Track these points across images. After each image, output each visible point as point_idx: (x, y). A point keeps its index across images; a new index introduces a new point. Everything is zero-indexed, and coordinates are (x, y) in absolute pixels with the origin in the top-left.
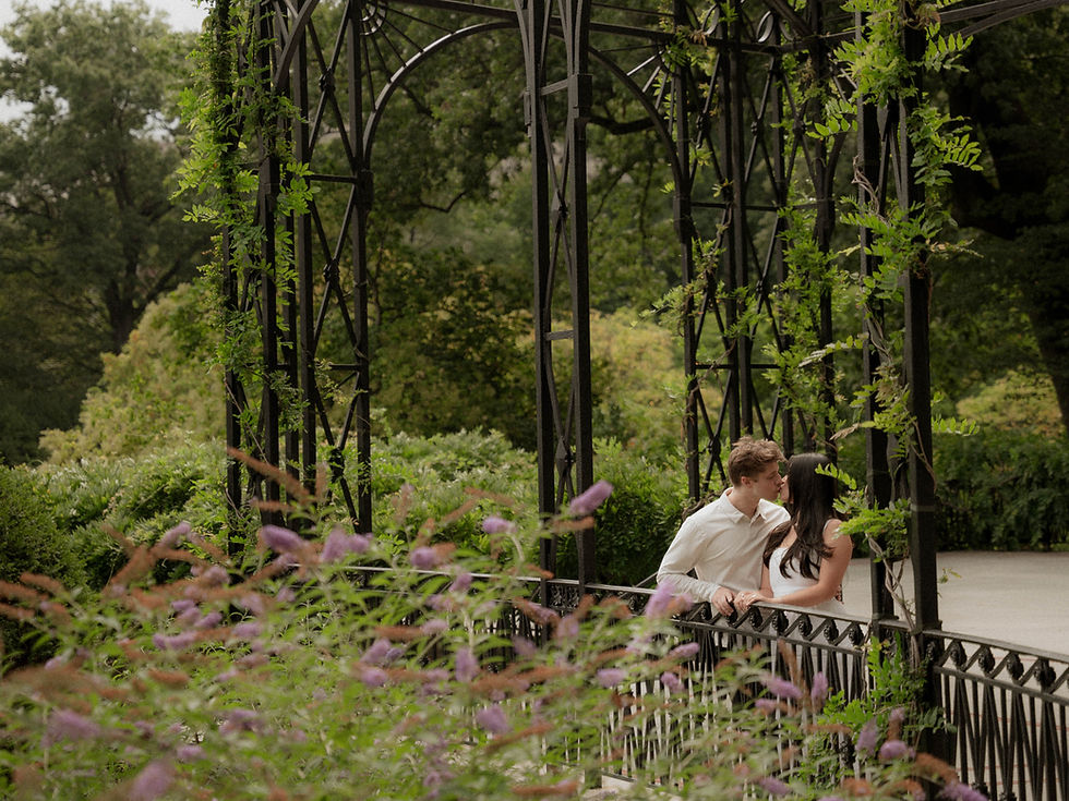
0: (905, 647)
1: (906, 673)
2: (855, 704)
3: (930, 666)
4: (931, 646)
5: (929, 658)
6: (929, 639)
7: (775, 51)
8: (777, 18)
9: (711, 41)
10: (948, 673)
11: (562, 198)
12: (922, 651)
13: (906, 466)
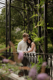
0: (43, 56)
1: (43, 60)
2: (36, 64)
3: (47, 59)
4: (47, 56)
5: (46, 58)
6: (46, 55)
7: (32, 11)
8: (32, 9)
9: (27, 10)
10: (49, 60)
11: (8, 12)
12: (45, 57)
13: (44, 32)
